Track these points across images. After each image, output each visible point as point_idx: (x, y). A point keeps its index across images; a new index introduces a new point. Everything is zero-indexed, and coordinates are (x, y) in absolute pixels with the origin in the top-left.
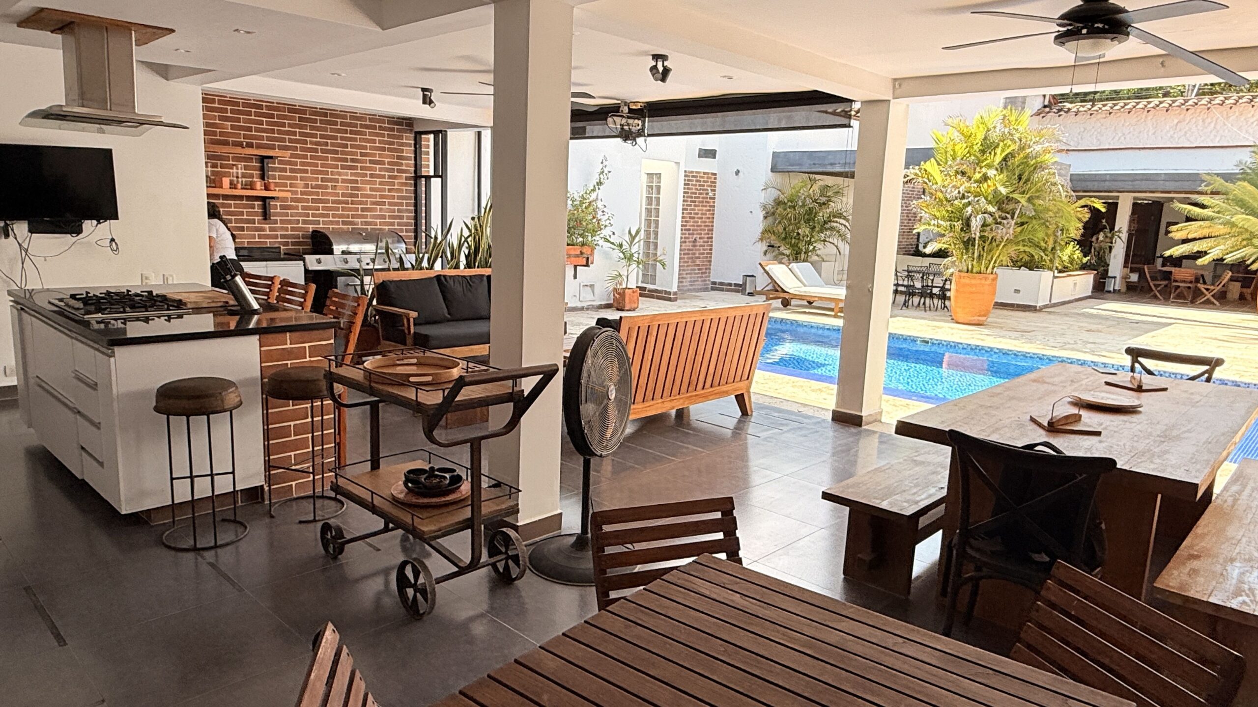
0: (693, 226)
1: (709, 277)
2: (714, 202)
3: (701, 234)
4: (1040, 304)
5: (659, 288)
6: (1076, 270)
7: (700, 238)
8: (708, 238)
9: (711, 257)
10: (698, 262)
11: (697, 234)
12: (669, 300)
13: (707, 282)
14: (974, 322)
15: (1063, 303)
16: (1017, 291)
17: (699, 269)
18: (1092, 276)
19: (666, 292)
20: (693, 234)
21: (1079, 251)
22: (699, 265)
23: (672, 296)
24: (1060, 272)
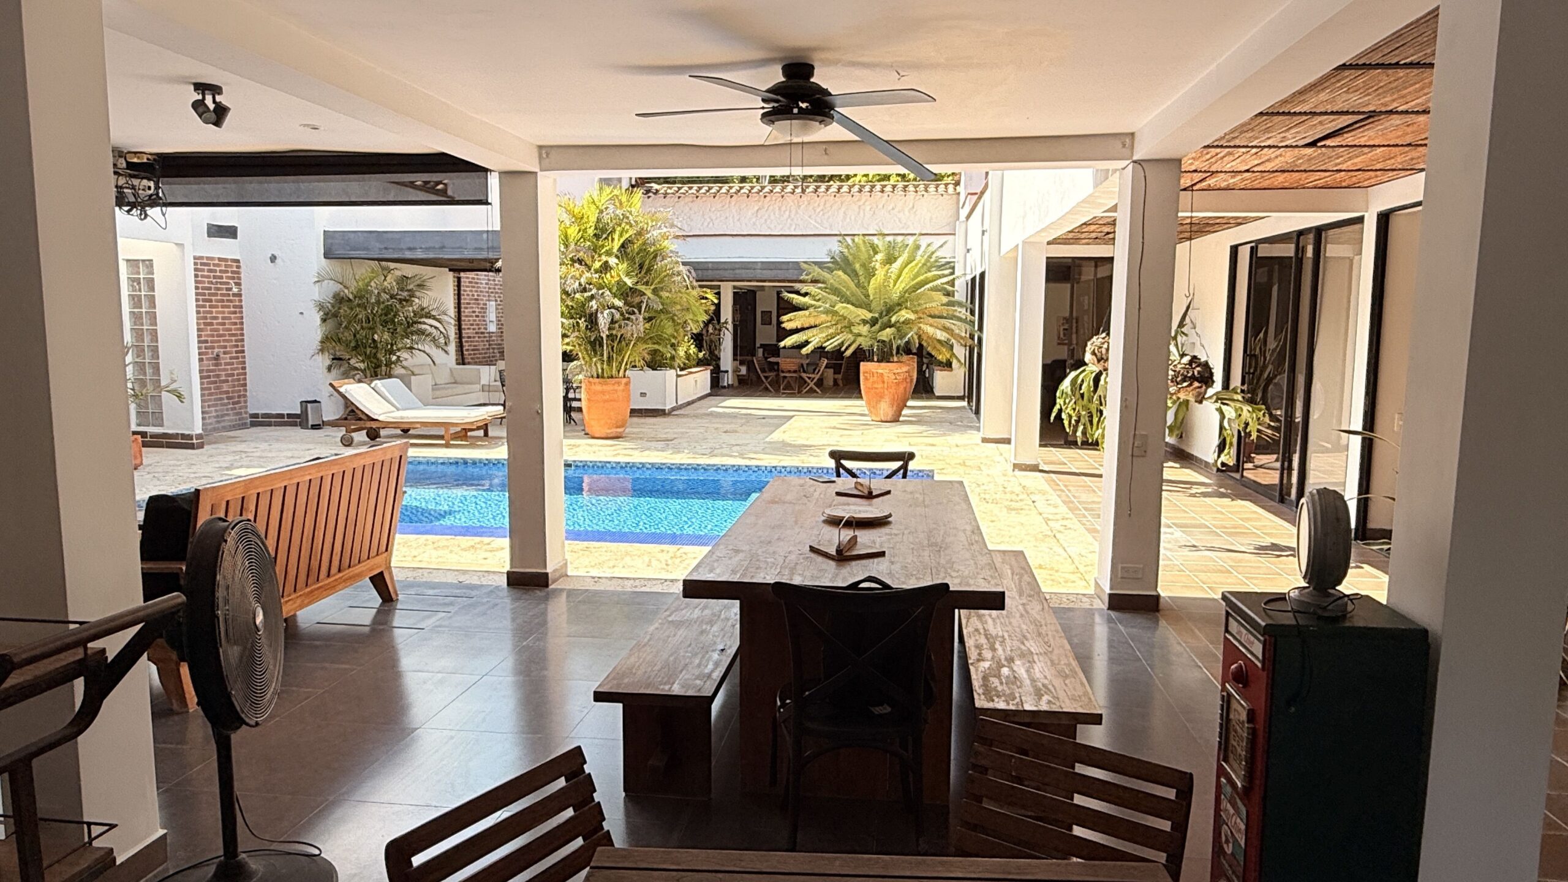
0: (213, 336)
1: (246, 407)
2: (241, 301)
3: (225, 347)
4: (668, 407)
5: (170, 432)
6: (695, 366)
7: (225, 353)
8: (237, 352)
9: (245, 379)
10: (225, 387)
11: (219, 347)
12: (192, 447)
13: (244, 416)
14: (611, 435)
15: (689, 404)
16: (643, 395)
17: (228, 398)
18: (708, 372)
19: (183, 436)
20: (213, 348)
21: (693, 346)
22: (227, 392)
23: (195, 441)
24: (682, 369)
